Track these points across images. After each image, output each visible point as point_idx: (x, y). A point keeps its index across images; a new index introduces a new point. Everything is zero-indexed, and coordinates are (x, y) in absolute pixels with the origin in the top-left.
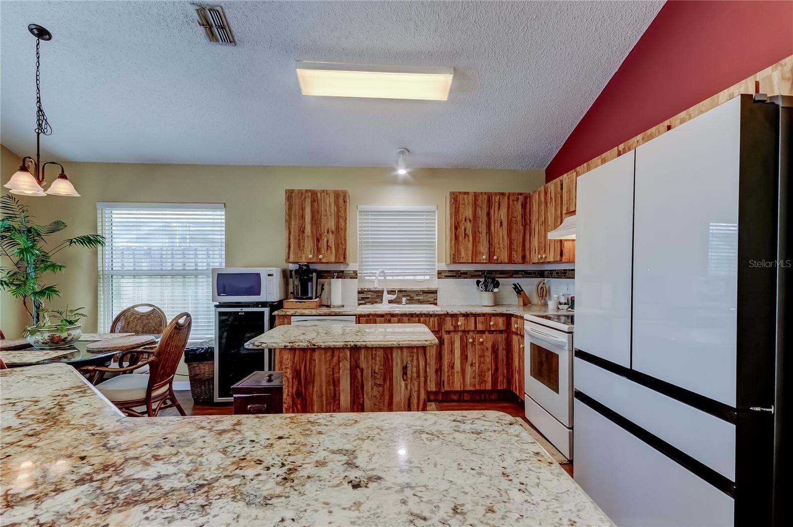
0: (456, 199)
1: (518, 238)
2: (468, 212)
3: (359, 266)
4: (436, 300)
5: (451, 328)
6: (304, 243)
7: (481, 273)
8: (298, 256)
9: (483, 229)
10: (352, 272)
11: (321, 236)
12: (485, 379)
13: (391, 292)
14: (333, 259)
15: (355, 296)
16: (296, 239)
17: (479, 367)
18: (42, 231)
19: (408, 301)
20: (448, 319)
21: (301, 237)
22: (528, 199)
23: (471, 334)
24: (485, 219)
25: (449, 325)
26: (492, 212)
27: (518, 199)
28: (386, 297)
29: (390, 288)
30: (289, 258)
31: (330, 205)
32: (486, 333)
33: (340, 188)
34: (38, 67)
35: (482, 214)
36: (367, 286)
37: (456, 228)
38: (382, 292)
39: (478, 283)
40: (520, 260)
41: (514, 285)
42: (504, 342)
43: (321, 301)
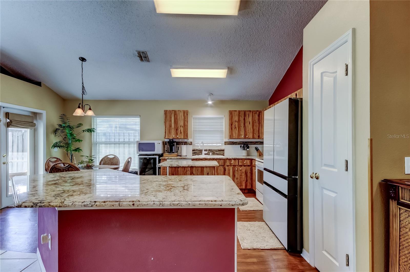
0: (231, 113)
1: (256, 129)
2: (236, 118)
3: (193, 140)
4: (224, 153)
5: (229, 164)
7: (242, 143)
8: (169, 136)
9: (242, 125)
10: (190, 142)
11: (178, 128)
12: (242, 184)
13: (206, 150)
14: (183, 137)
15: (191, 152)
16: (168, 130)
17: (240, 180)
18: (74, 127)
19: (212, 154)
20: (228, 161)
21: (170, 129)
22: (261, 113)
23: (237, 166)
24: (243, 121)
25: (228, 163)
26: (246, 118)
27: (256, 113)
29: (205, 149)
30: (165, 137)
31: (181, 116)
32: (243, 166)
33: (185, 109)
34: (82, 72)
35: (242, 119)
36: (196, 148)
37: (231, 125)
38: (202, 150)
39: (241, 146)
40: (257, 138)
41: (255, 147)
42: (250, 170)
43: (178, 154)
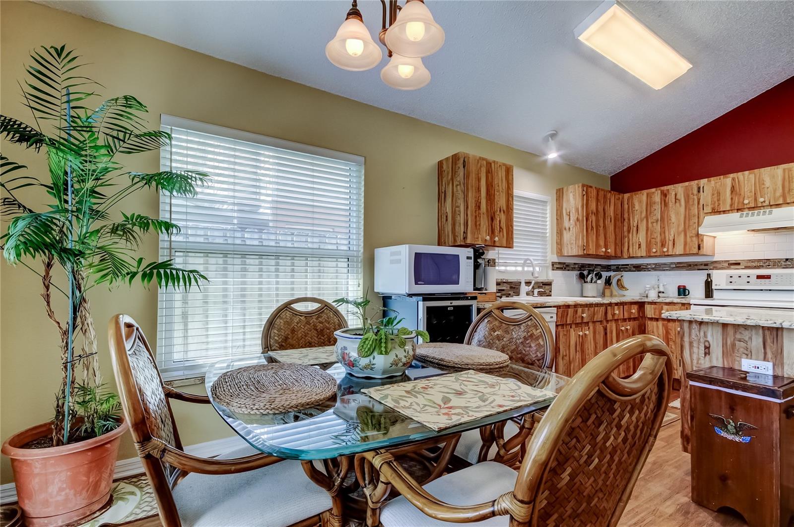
0: (586, 191)
2: (593, 206)
4: (551, 291)
6: (480, 221)
8: (475, 237)
9: (601, 222)
11: (494, 214)
13: (528, 283)
14: (504, 243)
16: (472, 214)
21: (477, 214)
22: (624, 200)
23: (621, 321)
24: (602, 214)
28: (524, 289)
29: (529, 278)
30: (466, 238)
31: (502, 180)
33: (507, 161)
35: (601, 209)
36: (507, 277)
37: (587, 220)
38: (520, 283)
40: (618, 256)
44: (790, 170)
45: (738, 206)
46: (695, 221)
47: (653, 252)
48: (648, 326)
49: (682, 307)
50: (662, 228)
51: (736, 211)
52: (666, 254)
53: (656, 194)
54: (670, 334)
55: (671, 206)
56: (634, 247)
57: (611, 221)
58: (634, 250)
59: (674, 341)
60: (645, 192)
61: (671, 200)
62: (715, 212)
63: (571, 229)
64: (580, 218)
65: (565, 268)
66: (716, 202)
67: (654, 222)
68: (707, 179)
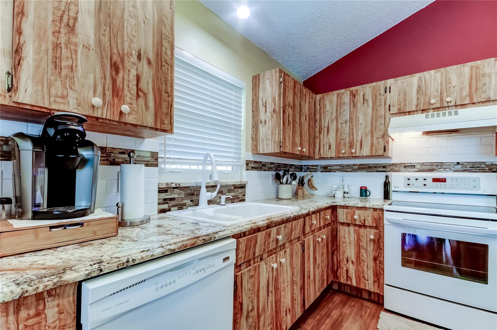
0: (284, 78)
1: (312, 134)
2: (290, 98)
4: (244, 195)
5: (308, 230)
6: (73, 58)
9: (298, 119)
11: (122, 61)
14: (149, 121)
15: (155, 197)
24: (299, 109)
26: (302, 103)
28: (205, 195)
29: (210, 181)
37: (283, 112)
44: (477, 67)
45: (423, 107)
46: (381, 122)
47: (342, 153)
48: (340, 231)
49: (374, 212)
50: (351, 129)
51: (421, 111)
52: (354, 155)
53: (345, 94)
54: (361, 241)
55: (359, 106)
56: (325, 148)
57: (306, 119)
58: (325, 151)
59: (365, 249)
60: (335, 93)
61: (359, 101)
62: (400, 113)
63: (267, 122)
64: (277, 109)
65: (261, 168)
66: (403, 102)
67: (343, 123)
68: (393, 79)
